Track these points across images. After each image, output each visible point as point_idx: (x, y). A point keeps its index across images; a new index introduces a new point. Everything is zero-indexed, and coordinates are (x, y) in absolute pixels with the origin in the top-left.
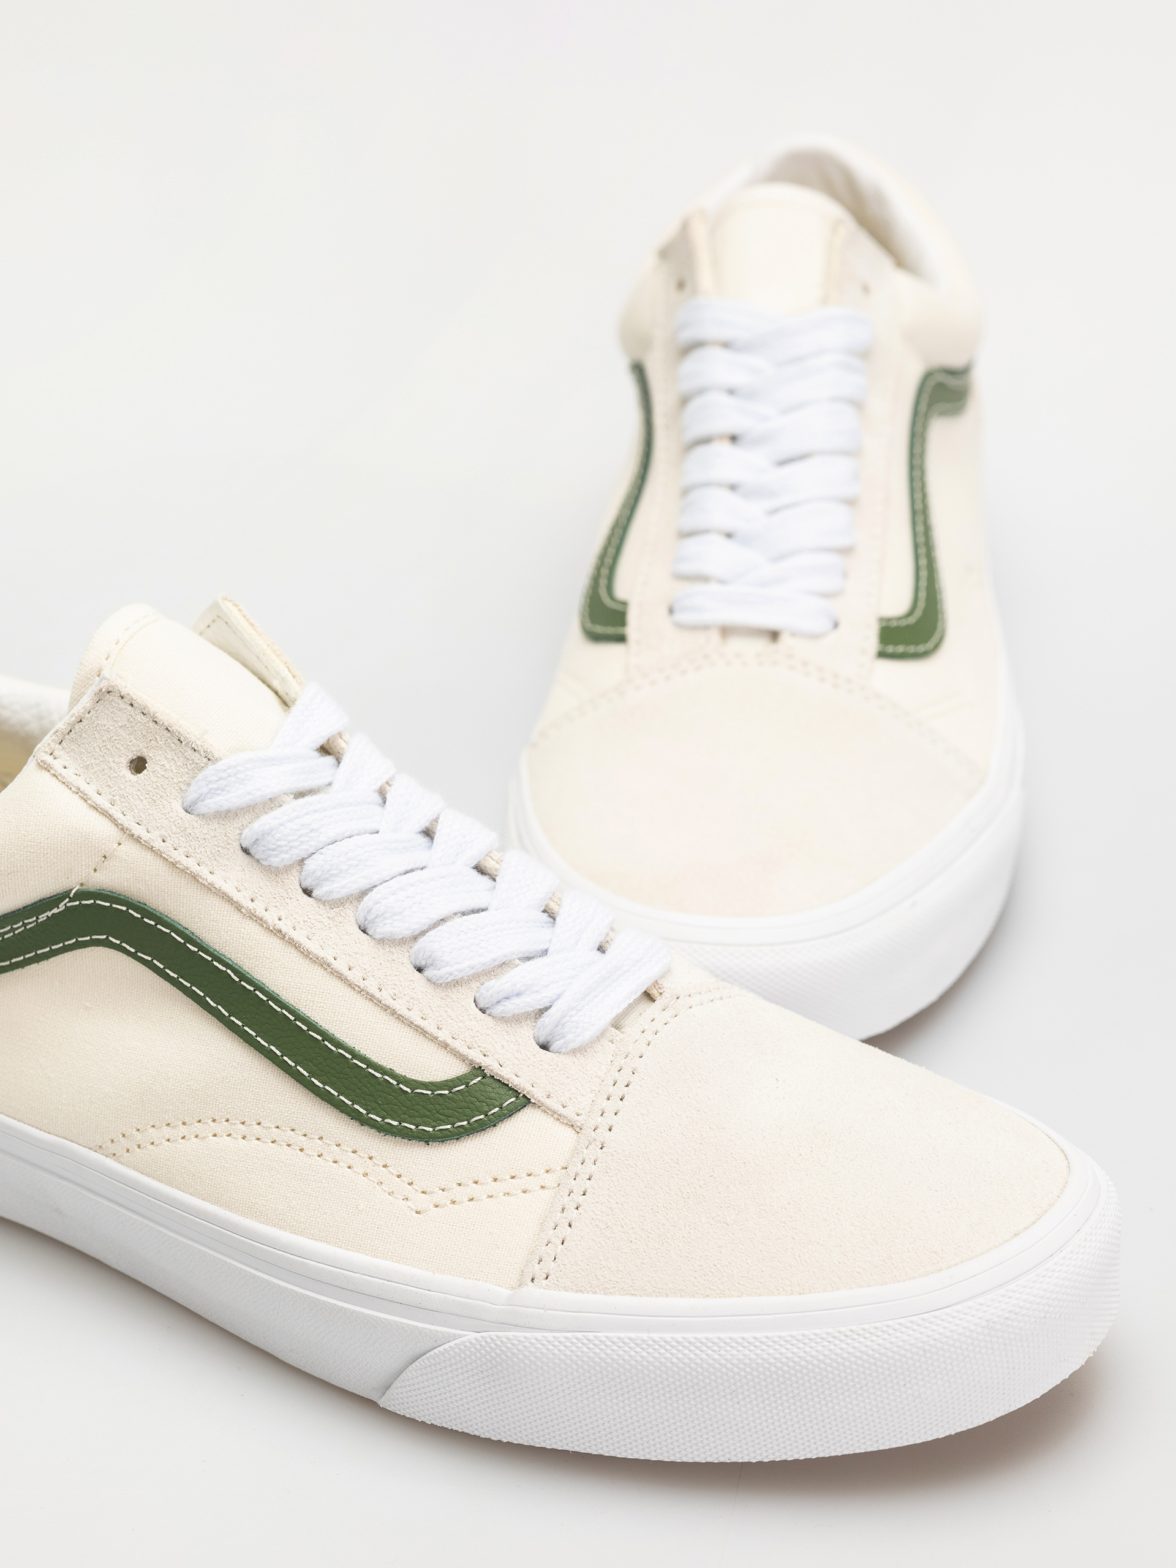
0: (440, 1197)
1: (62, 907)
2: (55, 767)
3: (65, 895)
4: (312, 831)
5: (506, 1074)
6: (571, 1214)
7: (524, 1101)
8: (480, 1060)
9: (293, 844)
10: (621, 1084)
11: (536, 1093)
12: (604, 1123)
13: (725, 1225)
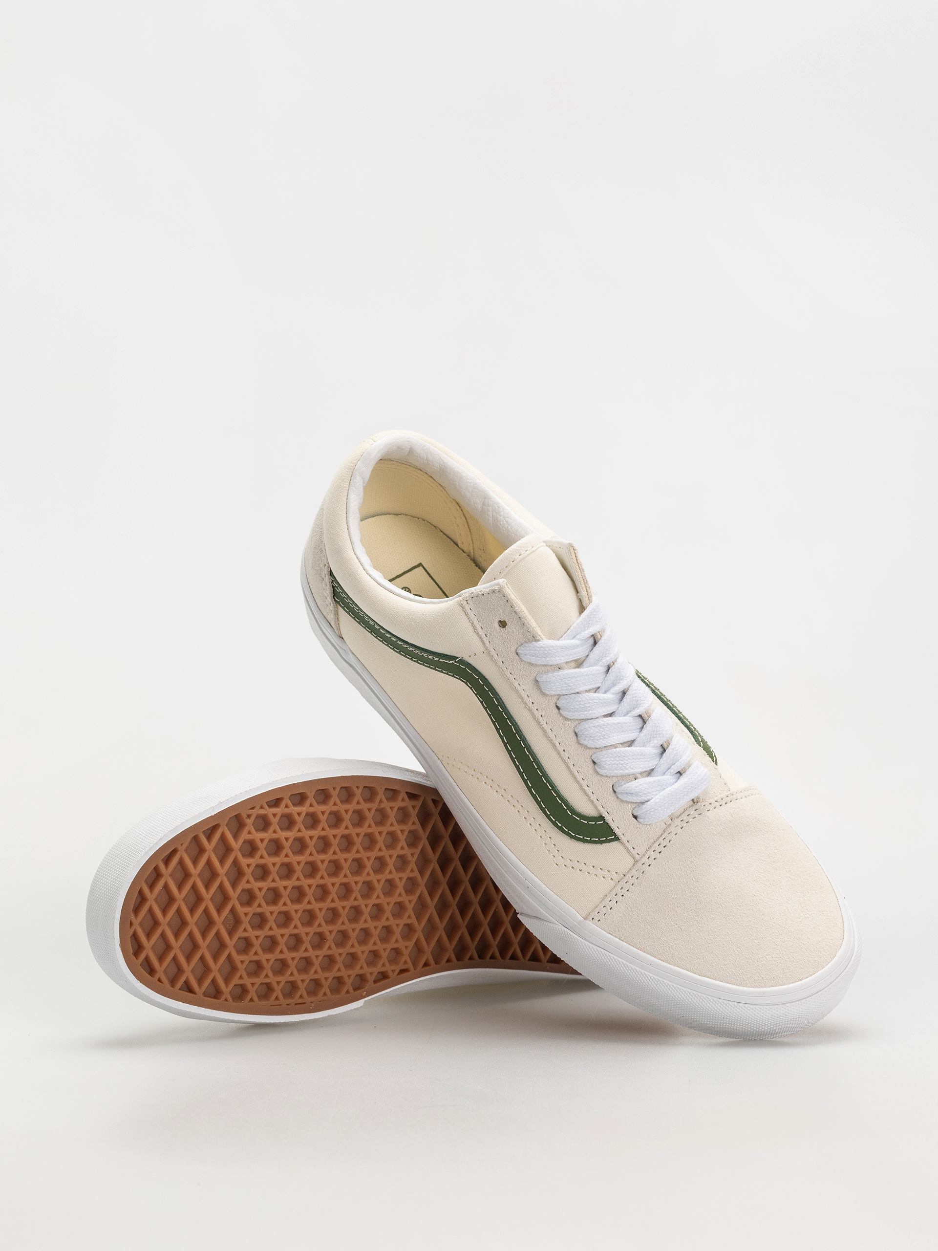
0: (568, 863)
1: (451, 662)
2: (466, 608)
3: (454, 658)
4: (568, 686)
5: (613, 826)
6: (619, 898)
7: (617, 839)
8: (605, 814)
9: (558, 689)
10: (662, 846)
11: (624, 839)
12: (648, 862)
13: (680, 930)
